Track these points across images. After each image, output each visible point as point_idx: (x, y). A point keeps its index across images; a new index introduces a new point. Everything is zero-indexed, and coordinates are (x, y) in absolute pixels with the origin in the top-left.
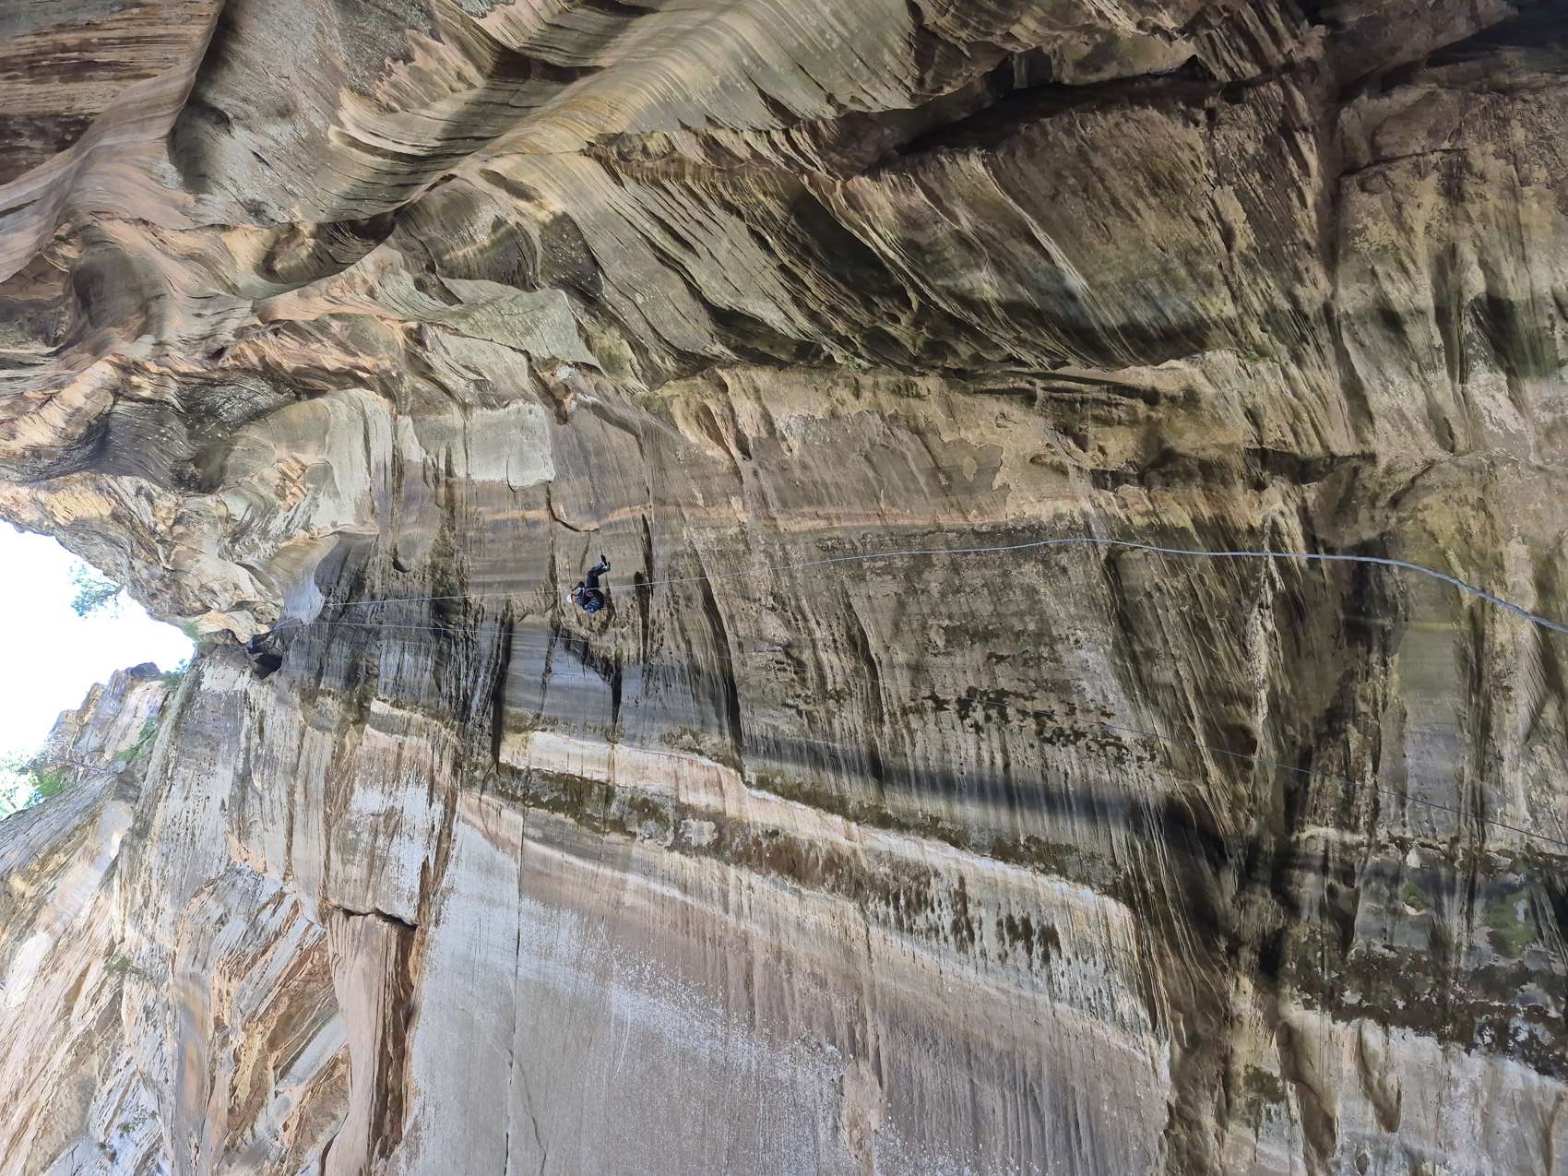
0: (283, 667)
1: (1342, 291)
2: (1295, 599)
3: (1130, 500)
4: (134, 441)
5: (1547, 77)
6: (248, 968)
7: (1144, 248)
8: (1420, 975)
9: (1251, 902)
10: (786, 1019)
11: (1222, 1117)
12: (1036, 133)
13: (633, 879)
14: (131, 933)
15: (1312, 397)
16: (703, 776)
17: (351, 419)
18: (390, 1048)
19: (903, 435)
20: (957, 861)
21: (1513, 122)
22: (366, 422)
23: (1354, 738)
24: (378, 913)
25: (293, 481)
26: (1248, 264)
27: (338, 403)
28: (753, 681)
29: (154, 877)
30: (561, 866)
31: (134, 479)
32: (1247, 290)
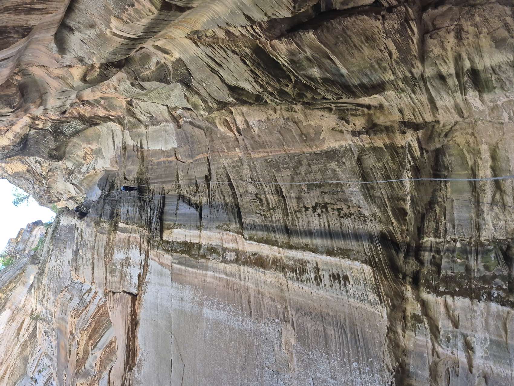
0: (88, 215)
1: (426, 70)
2: (417, 167)
3: (364, 140)
4: (35, 143)
6: (81, 314)
7: (364, 59)
8: (463, 280)
11: (404, 329)
12: (329, 24)
13: (209, 273)
14: (39, 307)
15: (418, 104)
17: (108, 133)
18: (130, 335)
19: (291, 124)
21: (476, 15)
22: (113, 133)
23: (438, 210)
24: (124, 292)
25: (89, 155)
26: (397, 63)
27: (103, 127)
28: (245, 206)
29: (46, 287)
30: (185, 271)
31: (35, 157)
32: (397, 71)
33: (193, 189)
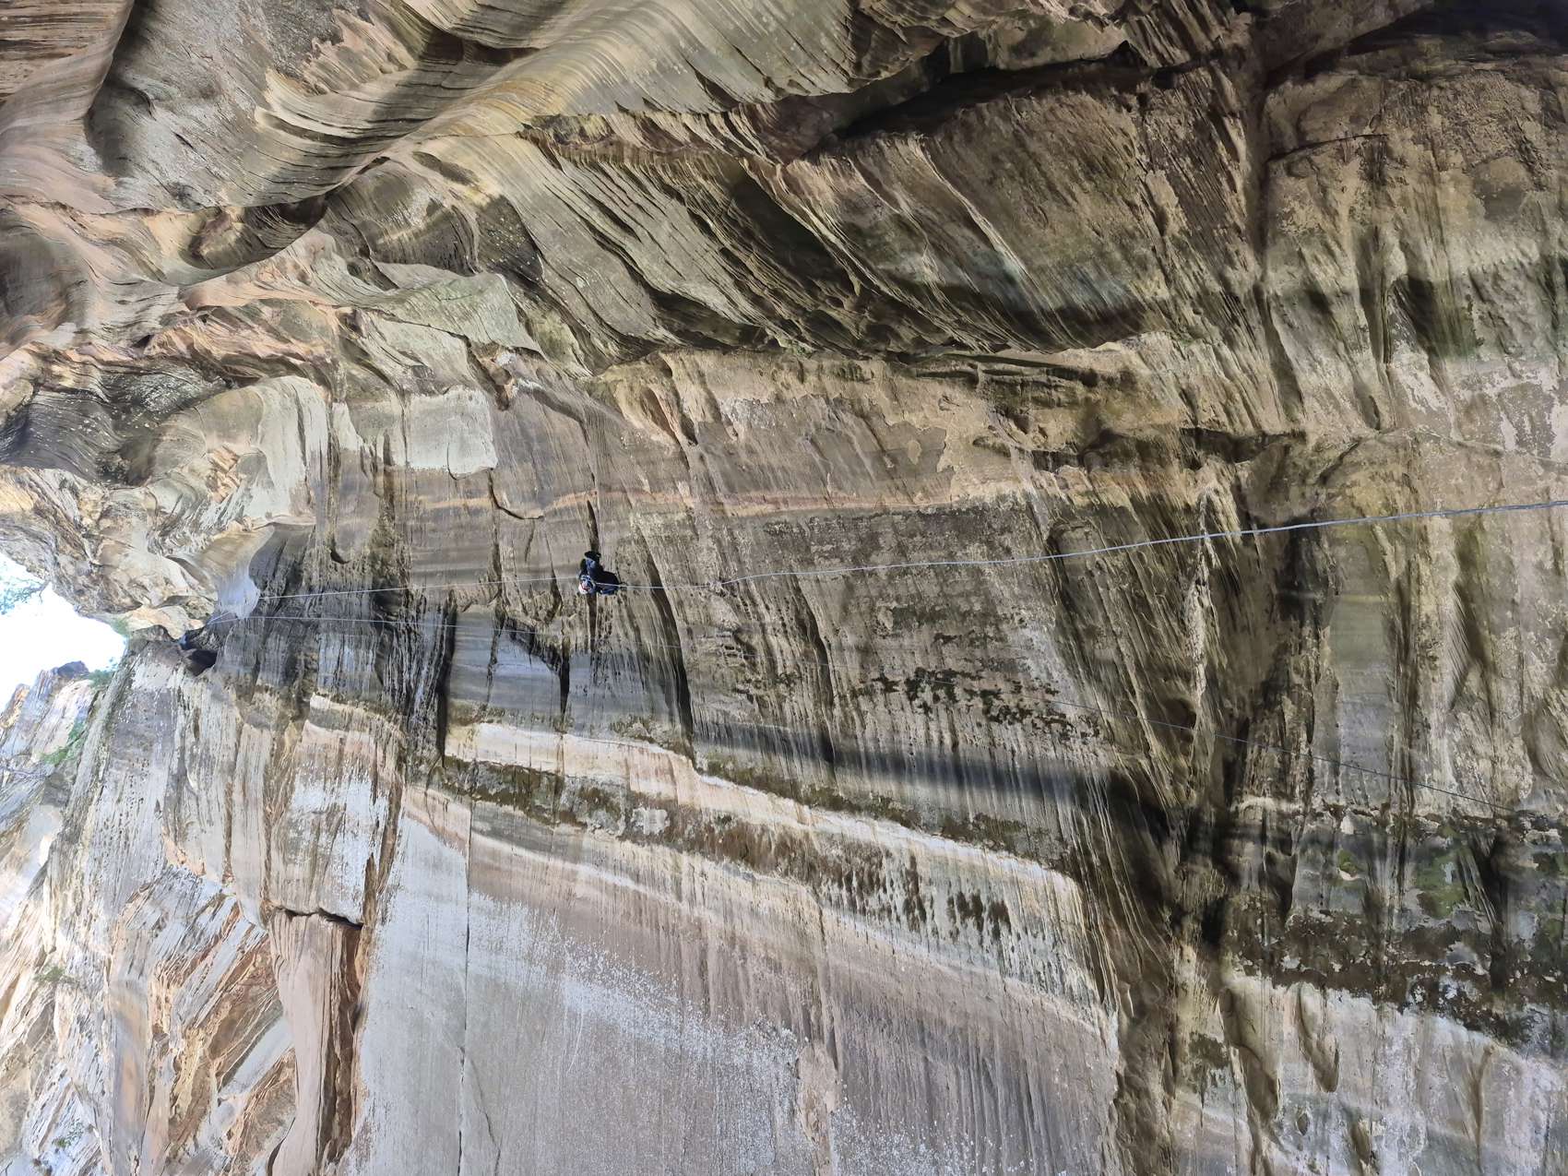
0: (218, 663)
1: (1271, 273)
2: (1230, 575)
3: (1070, 481)
4: (57, 432)
5: (1462, 65)
6: (187, 973)
7: (1079, 232)
8: (1355, 938)
9: (1193, 873)
10: (740, 1004)
11: (1169, 1084)
12: (972, 117)
13: (585, 870)
14: (63, 943)
15: (1243, 377)
16: (652, 764)
17: (285, 408)
18: (337, 1050)
19: (848, 418)
20: (908, 841)
21: (1430, 109)
22: (300, 410)
23: (1289, 709)
24: (322, 913)
25: (224, 471)
26: (1181, 247)
27: (270, 391)
28: (702, 667)
29: (86, 882)
30: (510, 859)
31: (58, 471)
32: (1181, 273)
33: (543, 600)
